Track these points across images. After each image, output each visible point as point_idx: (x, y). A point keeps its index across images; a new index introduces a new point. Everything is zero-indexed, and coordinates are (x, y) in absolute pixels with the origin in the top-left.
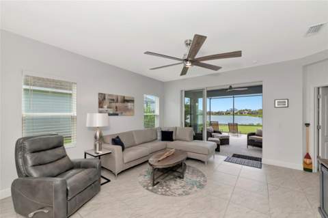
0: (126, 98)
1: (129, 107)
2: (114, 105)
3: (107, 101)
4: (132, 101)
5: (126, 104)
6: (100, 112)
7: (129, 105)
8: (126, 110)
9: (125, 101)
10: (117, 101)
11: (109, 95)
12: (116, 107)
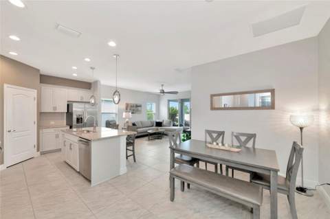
0: (137, 105)
1: (139, 109)
3: (129, 107)
4: (141, 106)
10: (134, 107)
11: (130, 104)
12: (133, 110)
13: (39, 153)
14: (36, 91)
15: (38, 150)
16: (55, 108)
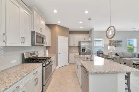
0: (119, 41)
1: (120, 44)
2: (114, 43)
3: (112, 43)
4: (121, 42)
5: (119, 43)
6: (110, 46)
7: (120, 43)
8: (119, 45)
9: (118, 42)
10: (115, 42)
11: (113, 40)
12: (115, 44)
13: (69, 63)
14: (67, 37)
16: (74, 45)
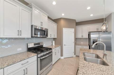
13: (75, 55)
14: (74, 29)
15: (75, 54)
16: (82, 36)
